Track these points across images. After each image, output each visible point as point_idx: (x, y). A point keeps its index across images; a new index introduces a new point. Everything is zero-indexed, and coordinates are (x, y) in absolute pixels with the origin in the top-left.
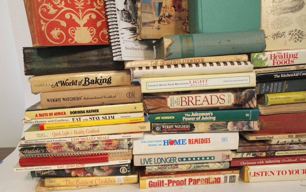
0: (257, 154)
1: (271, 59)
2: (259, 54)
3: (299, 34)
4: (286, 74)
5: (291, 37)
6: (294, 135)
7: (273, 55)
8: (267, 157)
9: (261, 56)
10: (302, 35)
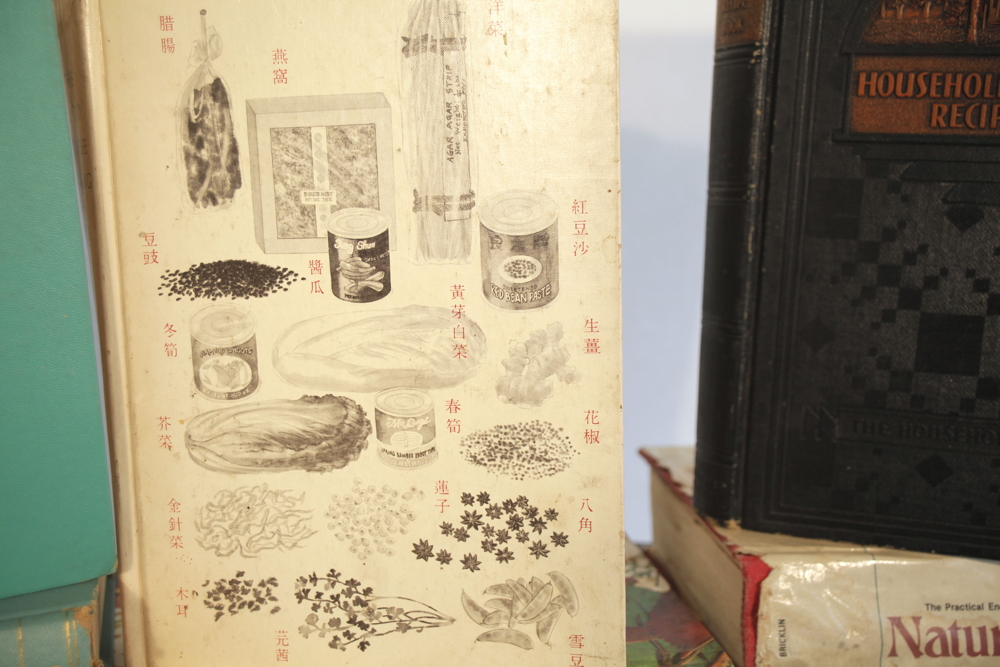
3: (350, 601)
5: (311, 617)
10: (370, 612)
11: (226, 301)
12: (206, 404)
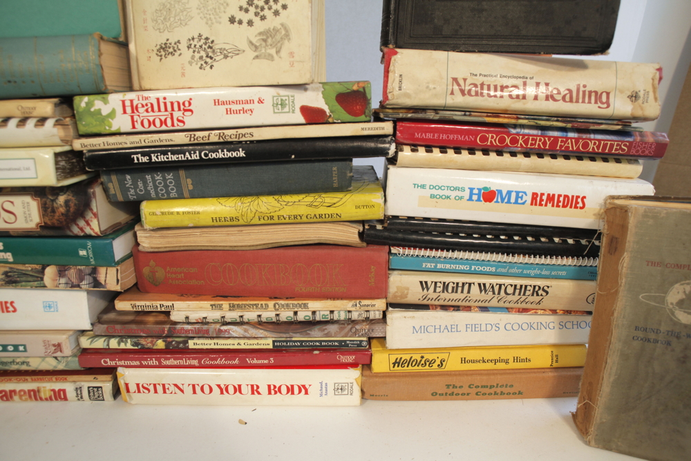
0: (143, 341)
1: (125, 112)
2: (92, 97)
3: (206, 47)
4: (165, 153)
5: (193, 56)
6: (225, 304)
7: (128, 103)
8: (169, 351)
9: (97, 103)
10: (214, 51)
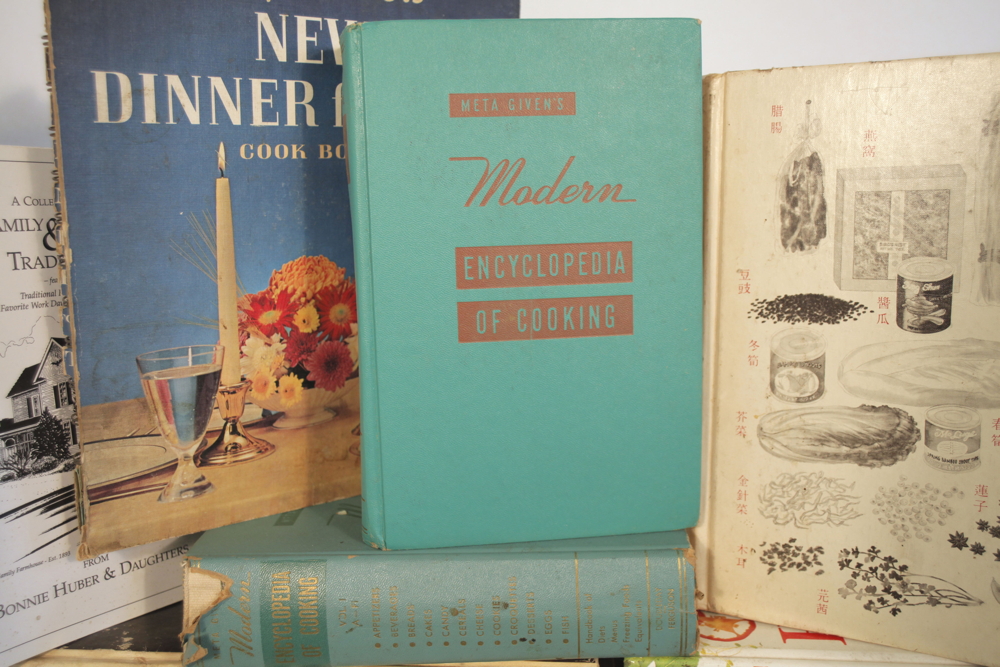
3: (887, 574)
5: (851, 582)
10: (904, 586)
11: (803, 326)
12: (777, 405)
